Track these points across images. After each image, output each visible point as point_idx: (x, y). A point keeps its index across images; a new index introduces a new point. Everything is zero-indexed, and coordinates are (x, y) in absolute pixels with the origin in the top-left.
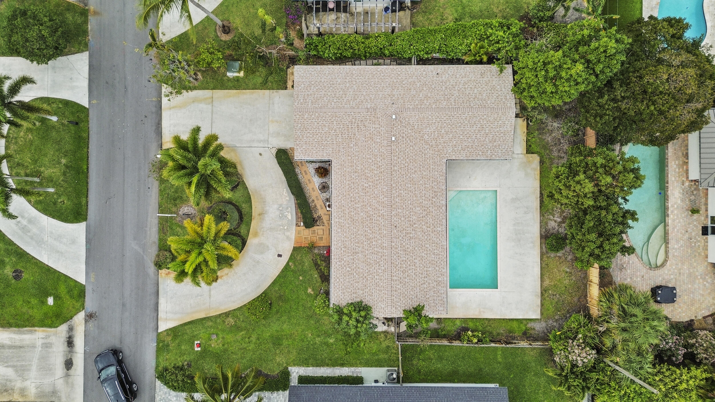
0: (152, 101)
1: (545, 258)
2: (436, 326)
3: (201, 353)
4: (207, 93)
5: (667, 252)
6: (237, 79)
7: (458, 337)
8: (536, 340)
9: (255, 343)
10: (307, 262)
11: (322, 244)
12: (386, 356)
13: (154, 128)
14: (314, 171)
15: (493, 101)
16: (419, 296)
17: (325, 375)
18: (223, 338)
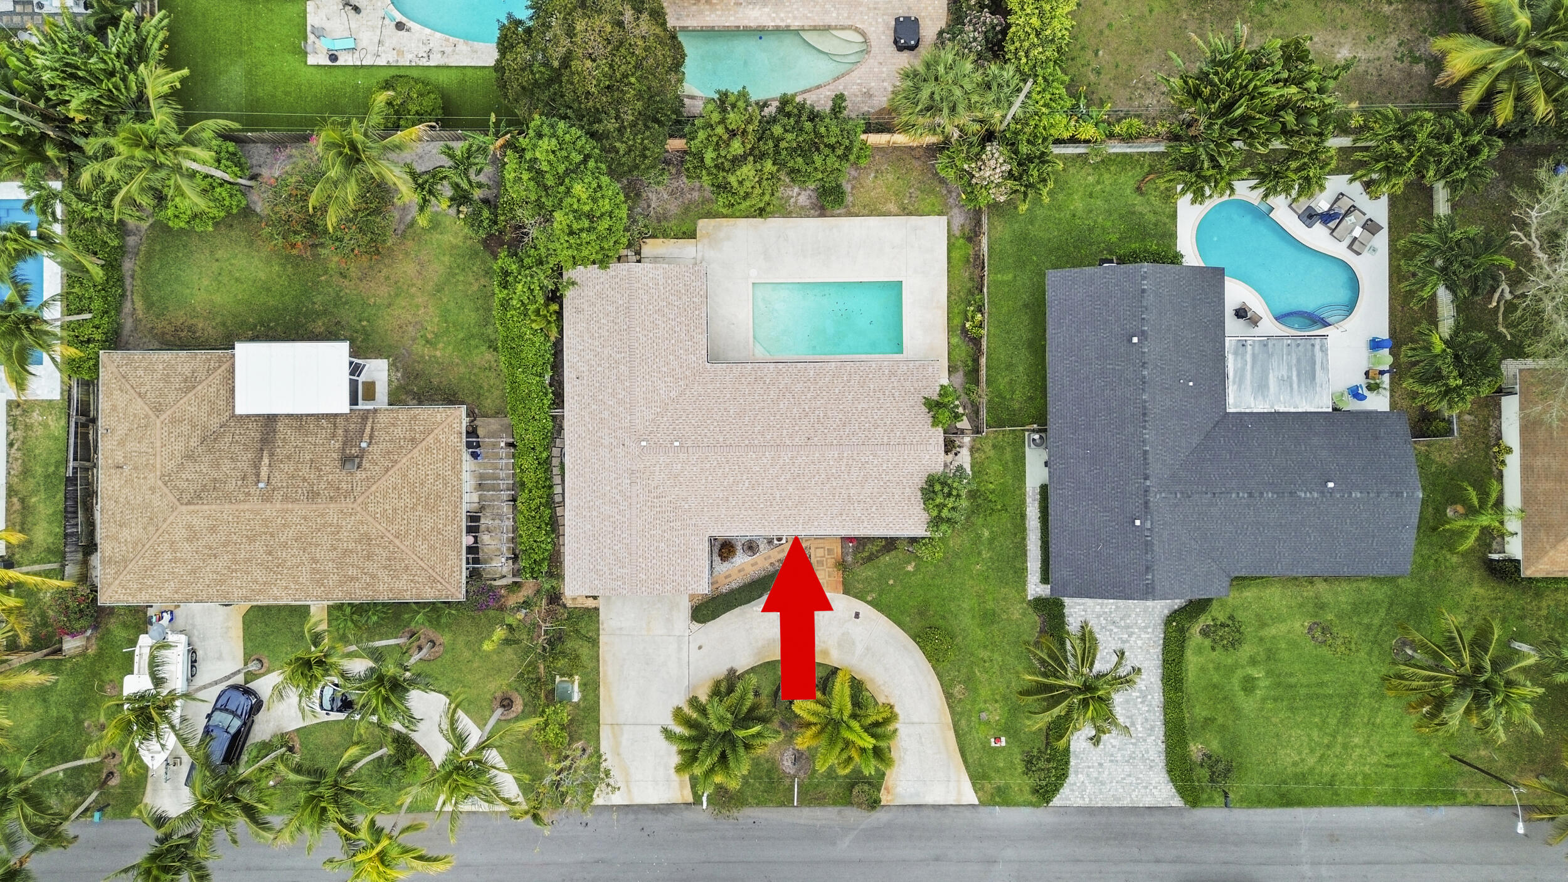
0: (618, 821)
1: (855, 210)
2: (961, 373)
3: (1010, 737)
4: (605, 733)
5: (843, 28)
6: (584, 686)
7: (976, 341)
8: (978, 223)
9: (992, 651)
10: (867, 572)
11: (838, 550)
12: (1008, 449)
13: (660, 816)
14: (725, 564)
15: (619, 296)
16: (912, 403)
17: (1039, 543)
18: (985, 702)
